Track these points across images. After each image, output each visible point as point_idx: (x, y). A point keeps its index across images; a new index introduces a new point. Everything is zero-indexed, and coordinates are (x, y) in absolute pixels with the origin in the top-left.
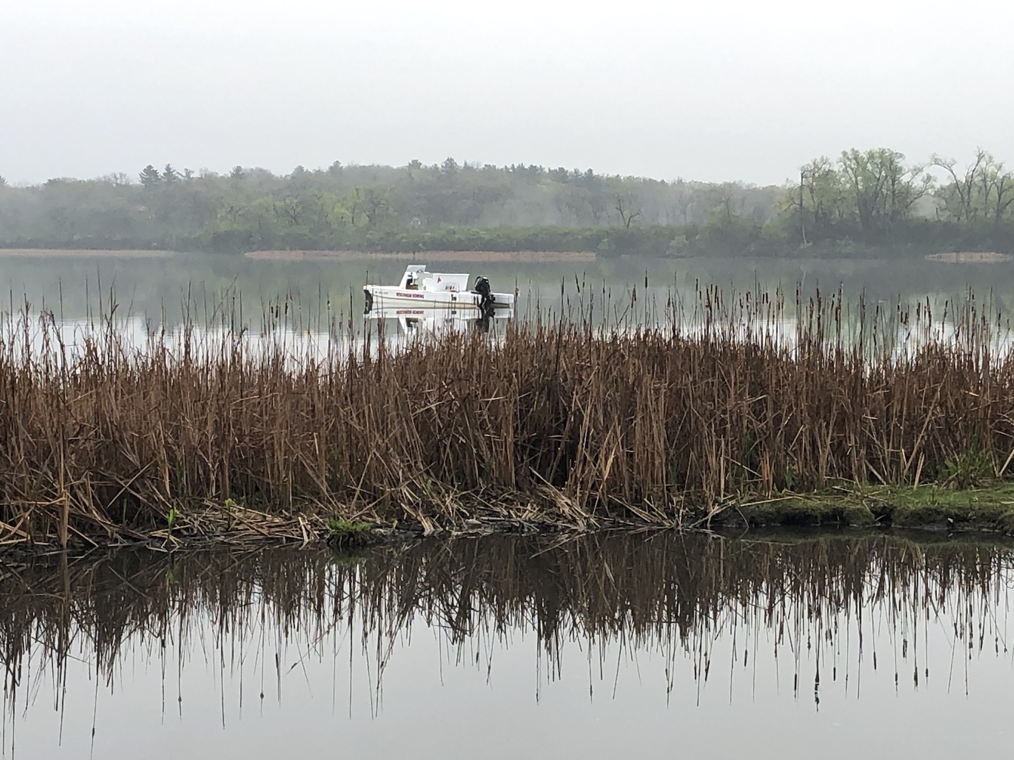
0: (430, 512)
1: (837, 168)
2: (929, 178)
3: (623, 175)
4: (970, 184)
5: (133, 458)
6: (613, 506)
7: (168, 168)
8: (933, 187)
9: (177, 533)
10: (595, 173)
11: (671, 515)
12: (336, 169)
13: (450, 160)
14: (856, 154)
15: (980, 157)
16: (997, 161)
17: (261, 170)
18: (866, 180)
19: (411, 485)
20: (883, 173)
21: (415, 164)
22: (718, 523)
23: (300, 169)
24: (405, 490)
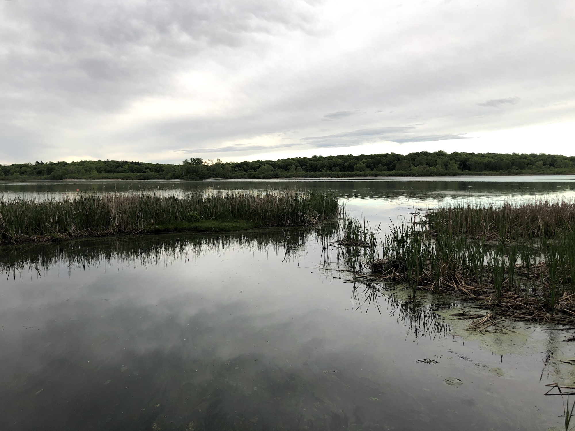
1: (190, 161)
2: (208, 164)
3: (146, 163)
4: (216, 164)
7: (42, 162)
8: (209, 165)
10: (139, 162)
11: (132, 231)
12: (82, 162)
13: (108, 160)
14: (193, 158)
15: (218, 160)
16: (221, 160)
17: (63, 162)
18: (196, 164)
20: (199, 163)
22: (141, 232)
23: (73, 162)
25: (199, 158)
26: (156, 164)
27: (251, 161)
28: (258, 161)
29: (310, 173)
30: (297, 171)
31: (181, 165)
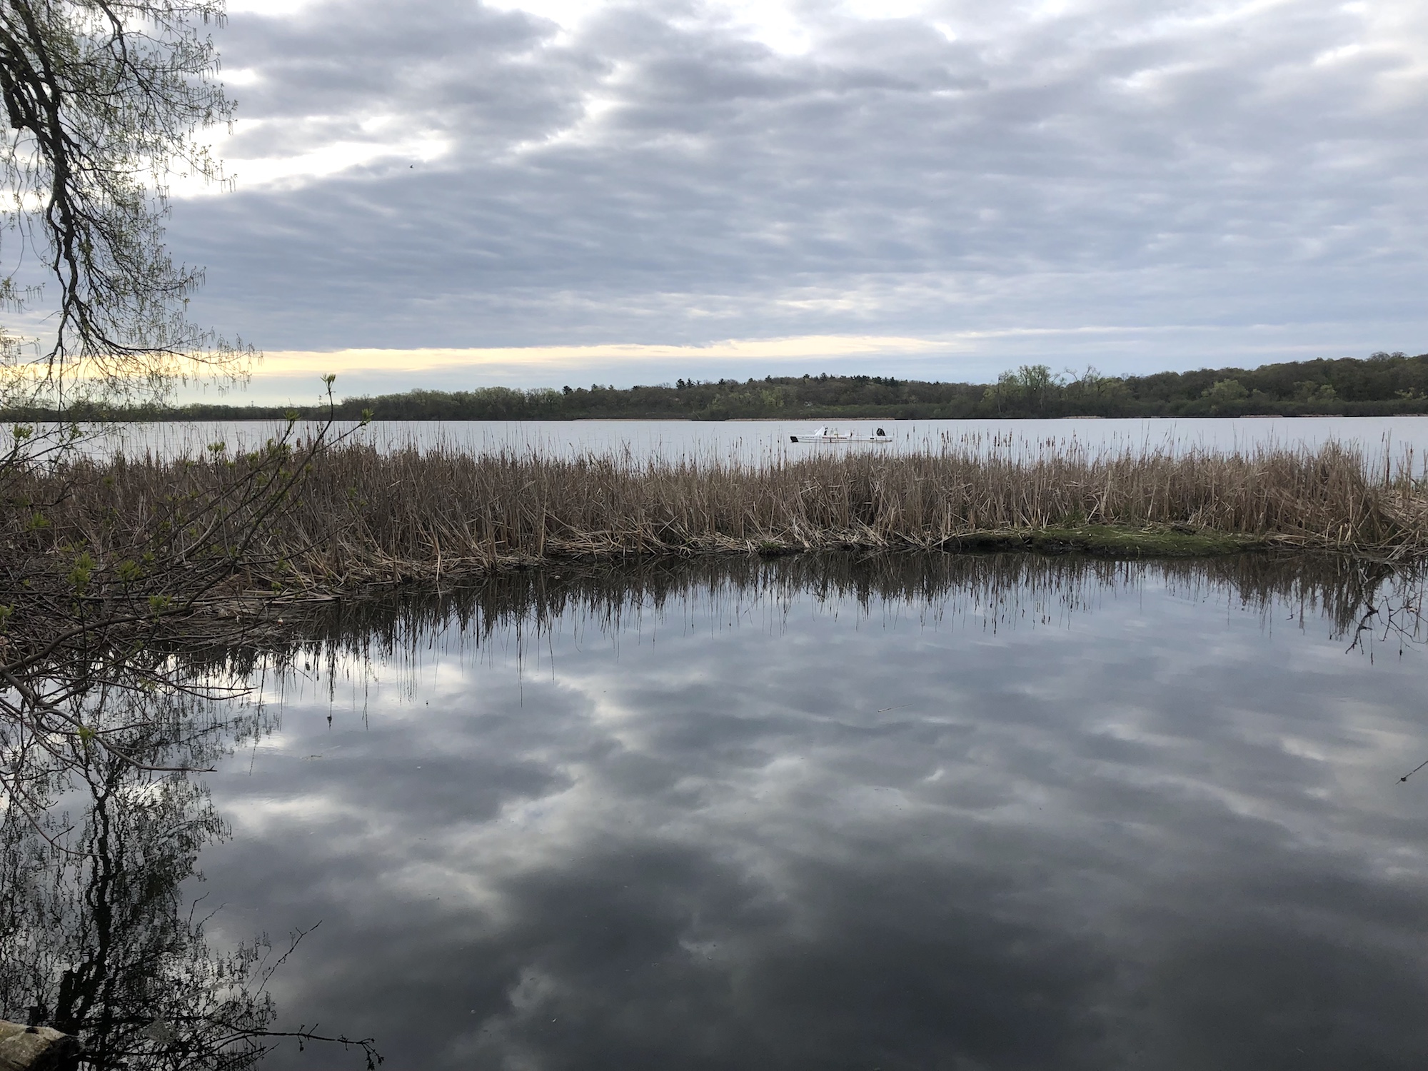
0: (808, 539)
1: (1017, 374)
2: (1063, 379)
4: (1084, 381)
5: (670, 512)
6: (897, 537)
7: (689, 381)
8: (1065, 384)
9: (689, 546)
10: (895, 379)
11: (924, 540)
12: (768, 379)
13: (824, 374)
14: (1026, 368)
15: (1089, 369)
16: (1098, 370)
18: (1031, 380)
19: (799, 526)
20: (1040, 377)
21: (807, 376)
22: (947, 544)
23: (751, 380)
24: (797, 528)
25: (1040, 367)
26: (932, 382)
27: (1180, 372)
28: (1204, 371)
29: (1360, 403)
30: (1320, 397)
31: (993, 386)
